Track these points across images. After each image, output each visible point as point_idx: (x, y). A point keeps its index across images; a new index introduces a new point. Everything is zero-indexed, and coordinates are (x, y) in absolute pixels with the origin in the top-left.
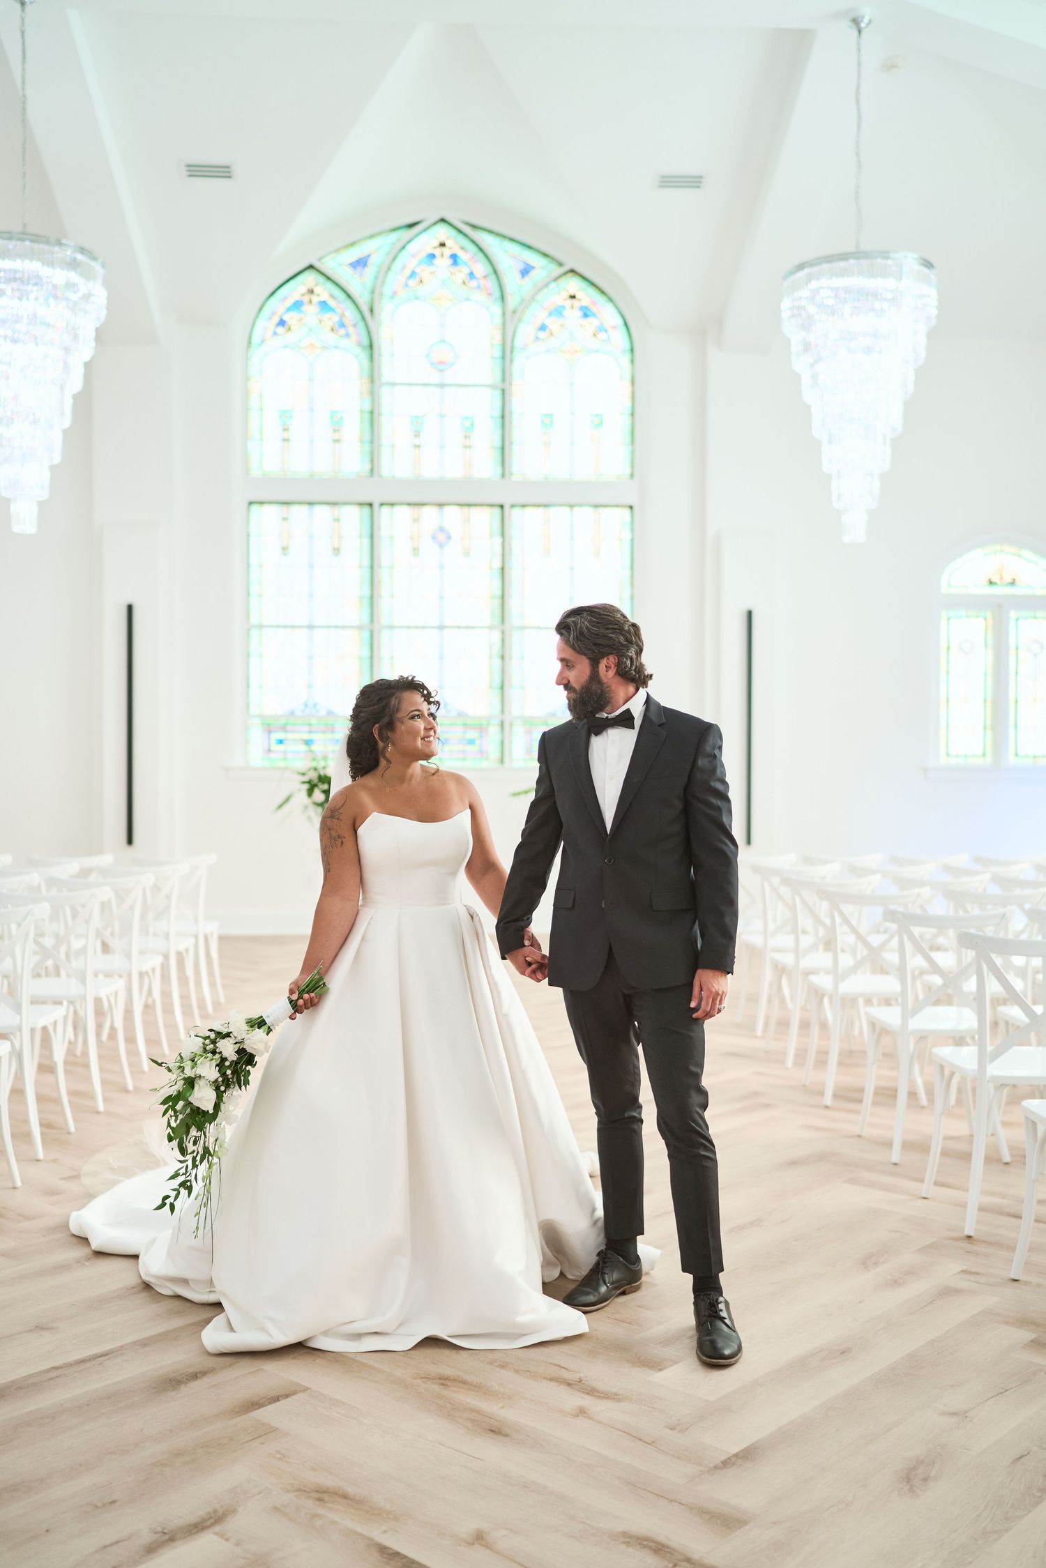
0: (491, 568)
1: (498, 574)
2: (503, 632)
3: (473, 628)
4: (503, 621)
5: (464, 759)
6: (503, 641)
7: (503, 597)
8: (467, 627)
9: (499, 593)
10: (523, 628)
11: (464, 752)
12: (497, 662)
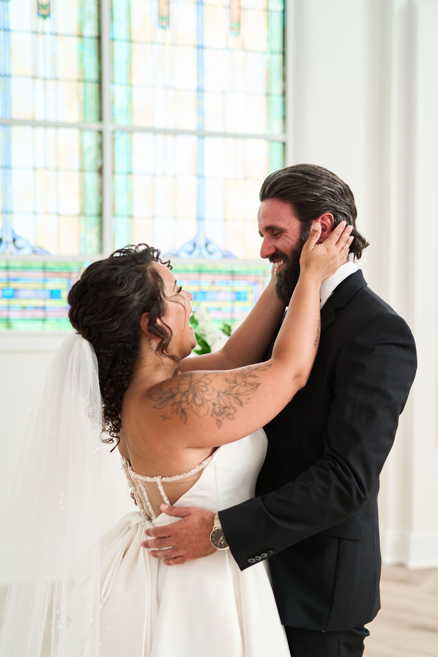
0: (81, 36)
1: (92, 45)
2: (100, 133)
3: (56, 125)
4: (101, 118)
5: (44, 320)
6: (101, 146)
7: (100, 82)
8: (46, 124)
9: (92, 75)
10: (130, 131)
11: (44, 308)
12: (92, 178)
